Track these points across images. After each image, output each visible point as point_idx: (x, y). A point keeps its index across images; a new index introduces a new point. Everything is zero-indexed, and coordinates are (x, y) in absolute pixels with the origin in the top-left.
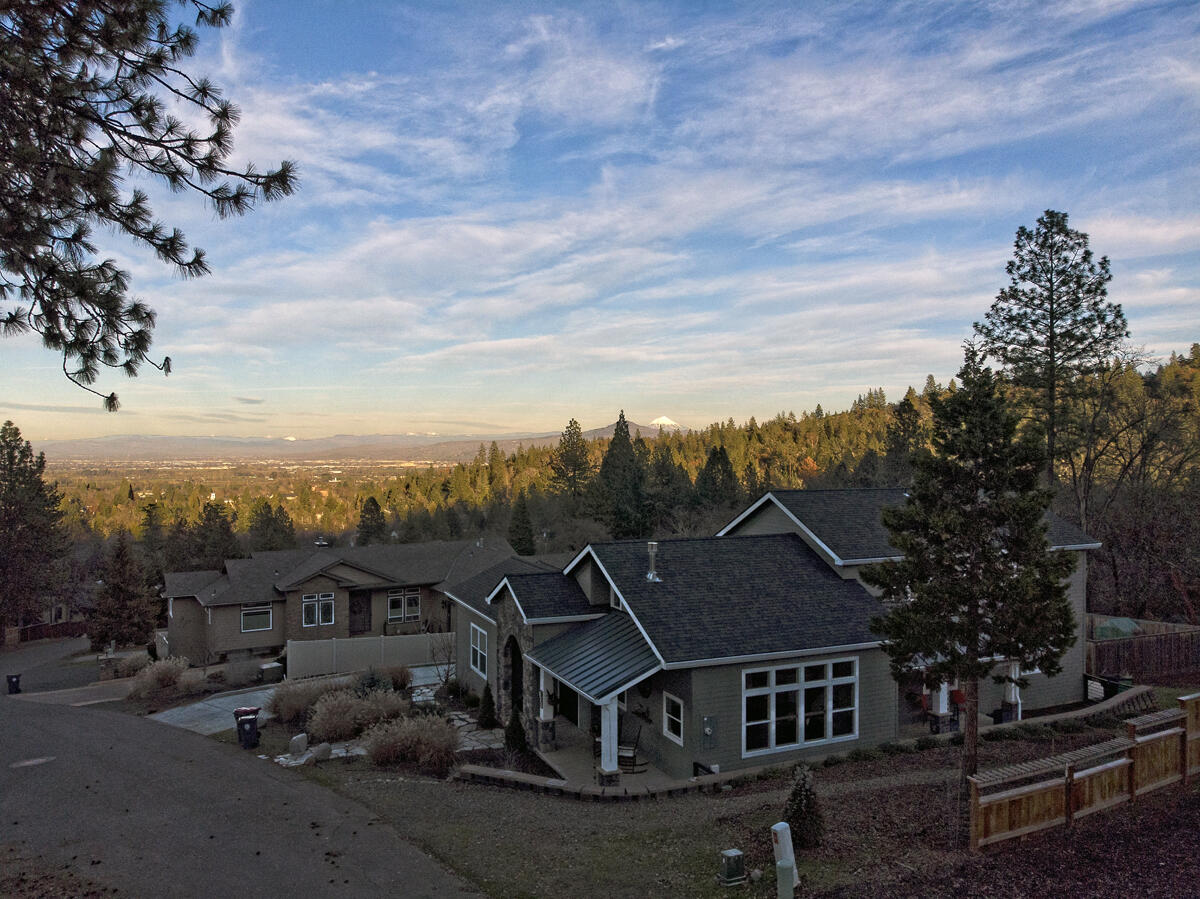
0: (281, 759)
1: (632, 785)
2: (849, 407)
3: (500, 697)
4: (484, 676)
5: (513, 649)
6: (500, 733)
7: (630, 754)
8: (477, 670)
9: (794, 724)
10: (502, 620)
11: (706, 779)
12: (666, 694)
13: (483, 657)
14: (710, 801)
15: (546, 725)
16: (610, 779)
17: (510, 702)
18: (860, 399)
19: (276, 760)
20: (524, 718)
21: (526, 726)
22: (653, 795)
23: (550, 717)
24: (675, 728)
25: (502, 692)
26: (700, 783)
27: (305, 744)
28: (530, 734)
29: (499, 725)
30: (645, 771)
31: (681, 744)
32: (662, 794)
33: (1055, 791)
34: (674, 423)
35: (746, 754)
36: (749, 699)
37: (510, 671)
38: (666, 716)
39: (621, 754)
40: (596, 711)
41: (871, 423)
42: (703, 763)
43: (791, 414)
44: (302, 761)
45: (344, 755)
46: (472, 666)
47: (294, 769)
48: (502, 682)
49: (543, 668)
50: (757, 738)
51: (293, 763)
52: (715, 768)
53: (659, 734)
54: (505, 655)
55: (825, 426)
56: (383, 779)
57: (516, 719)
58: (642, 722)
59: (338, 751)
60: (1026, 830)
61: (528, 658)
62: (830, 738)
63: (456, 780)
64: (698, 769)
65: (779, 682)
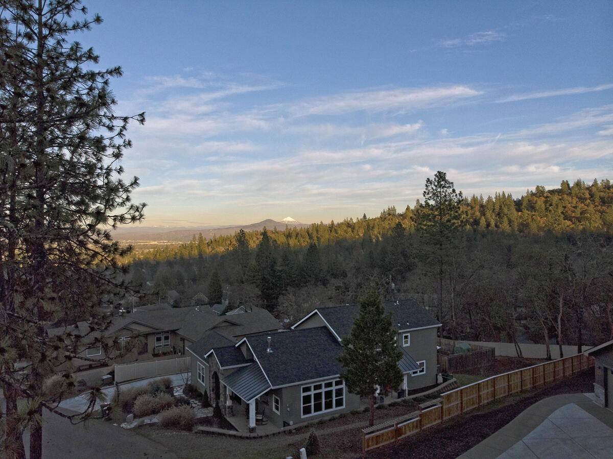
0: (123, 425)
1: (260, 432)
2: (379, 215)
3: (211, 395)
4: (204, 385)
5: (216, 376)
6: (211, 409)
7: (261, 418)
8: (201, 381)
9: (321, 404)
10: (211, 364)
11: (287, 428)
12: (274, 396)
13: (203, 377)
14: (287, 437)
15: (229, 407)
16: (252, 430)
17: (214, 397)
18: (384, 212)
19: (122, 426)
20: (220, 404)
21: (221, 407)
22: (268, 436)
23: (231, 404)
24: (277, 408)
25: (212, 392)
26: (285, 430)
27: (133, 418)
28: (223, 410)
29: (210, 406)
30: (266, 424)
31: (279, 414)
32: (271, 435)
33: (391, 431)
34: (294, 220)
35: (303, 417)
36: (303, 397)
37: (215, 385)
38: (274, 404)
39: (258, 418)
40: (248, 405)
41: (389, 223)
42: (287, 421)
43: (351, 219)
44: (132, 426)
45: (150, 422)
46: (199, 380)
47: (130, 430)
48: (211, 389)
49: (228, 387)
50: (307, 410)
51: (129, 427)
52: (291, 423)
53: (272, 410)
54: (213, 378)
55: (368, 224)
56: (168, 433)
57: (217, 404)
58: (265, 406)
59: (147, 420)
60: (381, 444)
61: (222, 382)
62: (334, 408)
63: (196, 433)
64: (286, 424)
65: (315, 390)
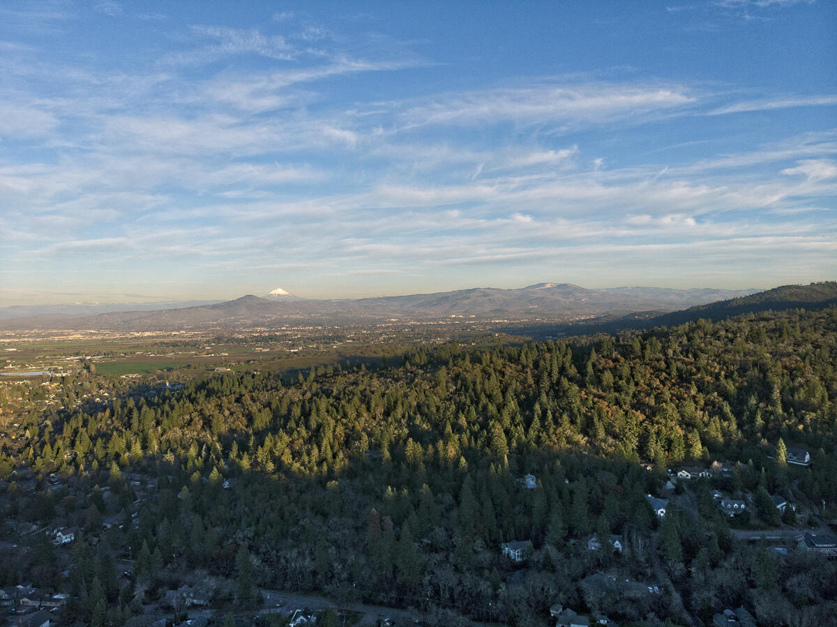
34: (287, 293)
